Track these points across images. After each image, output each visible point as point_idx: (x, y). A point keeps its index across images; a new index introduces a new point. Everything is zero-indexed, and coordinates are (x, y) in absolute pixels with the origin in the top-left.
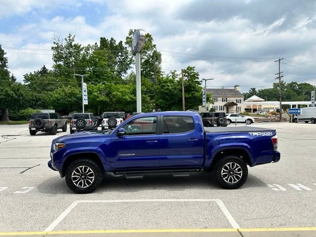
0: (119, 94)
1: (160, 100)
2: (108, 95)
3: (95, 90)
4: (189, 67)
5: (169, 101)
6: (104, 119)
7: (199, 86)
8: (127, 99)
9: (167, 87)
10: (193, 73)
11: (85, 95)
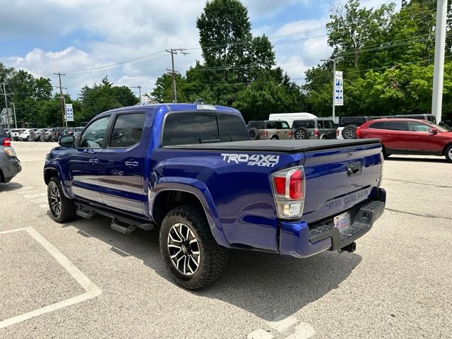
2: (403, 87)
3: (379, 81)
6: (338, 128)
11: (338, 91)
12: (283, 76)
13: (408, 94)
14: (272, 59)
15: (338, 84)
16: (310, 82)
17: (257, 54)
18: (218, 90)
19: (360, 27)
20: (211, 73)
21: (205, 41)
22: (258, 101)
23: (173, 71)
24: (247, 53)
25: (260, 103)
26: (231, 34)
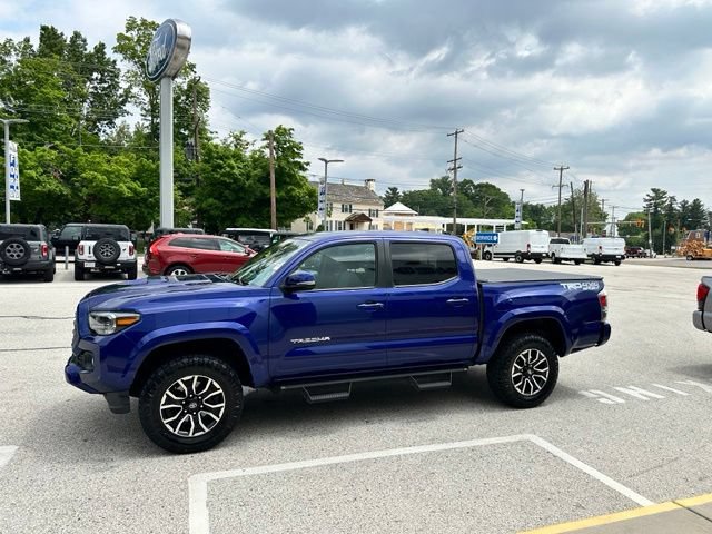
0: (99, 176)
1: (211, 200)
2: (66, 178)
3: (30, 163)
4: (280, 128)
5: (232, 202)
6: (82, 243)
7: (301, 173)
8: (122, 193)
9: (228, 169)
10: (289, 142)
11: (13, 176)
13: (75, 191)
15: (12, 164)
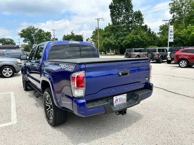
6: (168, 52)
11: (171, 35)
12: (148, 28)
14: (142, 21)
15: (171, 32)
16: (162, 31)
17: (135, 19)
18: (117, 35)
19: (186, 4)
20: (114, 28)
21: (112, 14)
22: (134, 40)
23: (98, 28)
24: (131, 18)
25: (136, 41)
26: (124, 11)
